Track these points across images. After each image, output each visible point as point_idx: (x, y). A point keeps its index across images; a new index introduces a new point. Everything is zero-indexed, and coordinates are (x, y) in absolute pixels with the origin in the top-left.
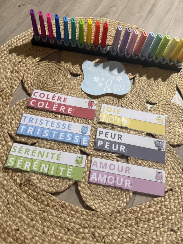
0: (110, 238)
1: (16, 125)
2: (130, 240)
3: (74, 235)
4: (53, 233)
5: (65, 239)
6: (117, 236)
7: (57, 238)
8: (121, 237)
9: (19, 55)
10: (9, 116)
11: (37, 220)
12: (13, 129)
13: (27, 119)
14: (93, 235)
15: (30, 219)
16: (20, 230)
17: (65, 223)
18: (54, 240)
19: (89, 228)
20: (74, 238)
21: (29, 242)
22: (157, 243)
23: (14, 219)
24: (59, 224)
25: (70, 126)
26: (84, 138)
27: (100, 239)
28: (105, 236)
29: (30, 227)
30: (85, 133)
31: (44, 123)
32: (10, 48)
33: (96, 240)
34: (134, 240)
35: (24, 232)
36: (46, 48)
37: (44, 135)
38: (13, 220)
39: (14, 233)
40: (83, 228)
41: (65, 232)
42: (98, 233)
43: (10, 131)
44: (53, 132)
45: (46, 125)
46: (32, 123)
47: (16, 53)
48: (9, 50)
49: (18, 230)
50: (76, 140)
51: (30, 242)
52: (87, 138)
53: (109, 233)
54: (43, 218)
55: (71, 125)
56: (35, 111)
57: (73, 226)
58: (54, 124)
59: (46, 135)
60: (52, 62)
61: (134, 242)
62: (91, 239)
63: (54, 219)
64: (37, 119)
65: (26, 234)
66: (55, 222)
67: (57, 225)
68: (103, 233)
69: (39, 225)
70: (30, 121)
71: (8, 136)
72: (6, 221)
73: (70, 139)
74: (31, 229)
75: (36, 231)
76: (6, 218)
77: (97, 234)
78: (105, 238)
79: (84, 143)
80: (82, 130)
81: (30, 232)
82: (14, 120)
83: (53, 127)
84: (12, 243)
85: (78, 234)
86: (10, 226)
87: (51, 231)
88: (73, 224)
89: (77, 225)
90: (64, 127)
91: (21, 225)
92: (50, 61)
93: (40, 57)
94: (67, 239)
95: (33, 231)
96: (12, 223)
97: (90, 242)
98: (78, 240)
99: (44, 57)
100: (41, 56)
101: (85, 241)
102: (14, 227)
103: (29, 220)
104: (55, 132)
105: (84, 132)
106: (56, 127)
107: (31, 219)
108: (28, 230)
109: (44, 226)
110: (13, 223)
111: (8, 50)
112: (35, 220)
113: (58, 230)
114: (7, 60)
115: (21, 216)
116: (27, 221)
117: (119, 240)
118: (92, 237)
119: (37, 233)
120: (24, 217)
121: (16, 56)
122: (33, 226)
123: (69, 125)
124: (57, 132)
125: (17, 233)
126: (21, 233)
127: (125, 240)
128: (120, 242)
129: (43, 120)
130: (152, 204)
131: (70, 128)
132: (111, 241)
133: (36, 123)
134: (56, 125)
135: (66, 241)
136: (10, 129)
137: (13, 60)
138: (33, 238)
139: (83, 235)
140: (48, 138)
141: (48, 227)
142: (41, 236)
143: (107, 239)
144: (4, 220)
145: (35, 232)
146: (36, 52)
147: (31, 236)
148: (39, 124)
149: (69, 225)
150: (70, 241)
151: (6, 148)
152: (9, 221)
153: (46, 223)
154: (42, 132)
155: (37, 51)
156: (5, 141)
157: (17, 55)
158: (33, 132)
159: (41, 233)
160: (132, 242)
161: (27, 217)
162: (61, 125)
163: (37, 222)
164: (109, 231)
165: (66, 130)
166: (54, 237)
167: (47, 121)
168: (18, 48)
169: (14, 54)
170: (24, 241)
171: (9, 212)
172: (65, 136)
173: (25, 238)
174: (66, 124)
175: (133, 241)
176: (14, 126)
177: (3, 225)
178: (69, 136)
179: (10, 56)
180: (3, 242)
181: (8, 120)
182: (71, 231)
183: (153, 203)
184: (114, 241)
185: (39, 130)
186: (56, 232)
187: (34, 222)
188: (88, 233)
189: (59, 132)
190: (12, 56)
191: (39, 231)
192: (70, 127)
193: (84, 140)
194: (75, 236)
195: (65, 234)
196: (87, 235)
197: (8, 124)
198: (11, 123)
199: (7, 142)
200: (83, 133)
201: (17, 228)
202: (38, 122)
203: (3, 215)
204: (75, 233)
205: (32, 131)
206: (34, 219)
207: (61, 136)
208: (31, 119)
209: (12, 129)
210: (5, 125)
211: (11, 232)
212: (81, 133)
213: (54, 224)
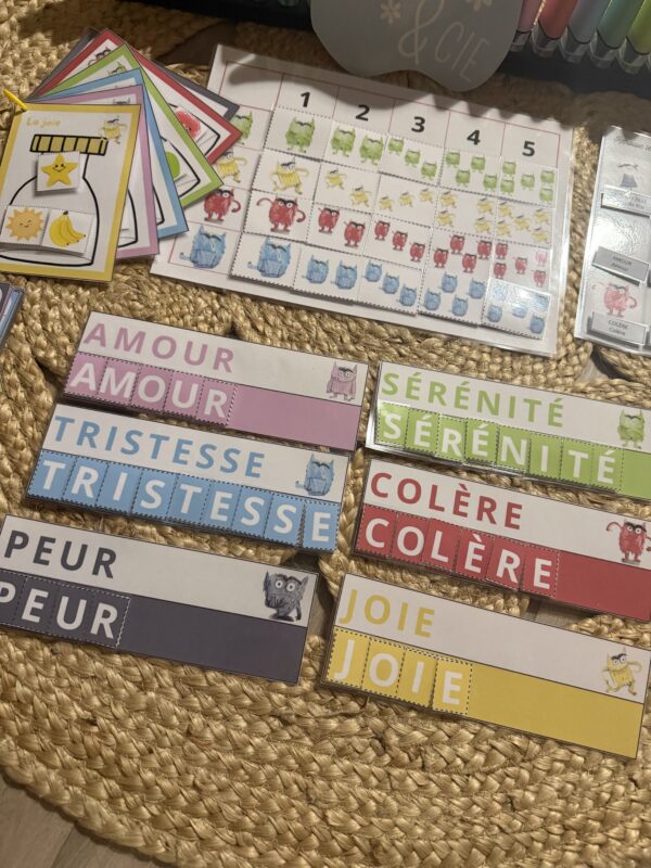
0: (446, 751)
1: (62, 324)
2: (519, 757)
3: (307, 741)
4: (228, 736)
5: (274, 756)
6: (472, 743)
7: (243, 754)
8: (485, 747)
9: (63, 41)
10: (33, 289)
11: (161, 686)
12: (54, 341)
13: (73, 431)
14: (381, 740)
15: (134, 683)
16: (101, 721)
17: (270, 698)
18: (231, 758)
19: (363, 716)
20: (306, 752)
21: (135, 766)
22: (622, 767)
23: (75, 680)
24: (247, 702)
25: (257, 460)
26: (318, 516)
27: (406, 756)
28: (426, 744)
29: (137, 711)
30: (323, 494)
31: (147, 445)
32: (24, 10)
33: (392, 758)
34: (536, 757)
35: (113, 728)
36: (174, 12)
37: (144, 504)
38: (71, 686)
39: (77, 732)
40: (341, 718)
41: (273, 731)
42: (399, 735)
43: (43, 349)
44: (183, 487)
45: (154, 456)
46: (93, 445)
47: (49, 34)
48: (20, 21)
49: (93, 723)
50: (283, 525)
51: (138, 766)
52: (327, 516)
53: (441, 733)
54: (184, 678)
55: (262, 456)
56: (137, 270)
57: (302, 709)
58: (187, 452)
59: (152, 504)
60: (200, 71)
61: (534, 767)
62: (371, 754)
63: (229, 684)
64: (114, 430)
65: (122, 738)
66: (233, 692)
67: (240, 707)
68: (418, 735)
69: (171, 705)
70: (86, 440)
71: (36, 369)
72: (45, 690)
73: (256, 519)
74: (141, 718)
75: (161, 728)
76: (42, 679)
77: (394, 739)
78: (426, 752)
79: (317, 538)
80: (309, 479)
81: (139, 730)
82: (56, 305)
83: (185, 463)
84: (70, 769)
85: (323, 738)
86: (62, 708)
87: (219, 728)
88: (301, 702)
89: (317, 707)
90: (229, 466)
91: (104, 705)
92: (191, 67)
93: (149, 49)
94: (282, 755)
95: (148, 726)
96: (65, 697)
97: (367, 767)
98: (322, 758)
99: (163, 48)
100: (152, 43)
101: (347, 762)
102: (76, 711)
103: (130, 685)
104: (190, 490)
105: (317, 485)
106: (199, 465)
107: (140, 683)
108: (130, 723)
109: (190, 709)
110: (69, 696)
111: (13, 19)
112: (156, 686)
113: (243, 724)
114: (15, 63)
115: (100, 672)
116: (124, 690)
117: (479, 758)
118: (375, 749)
119: (166, 734)
120: (111, 673)
121: (47, 43)
122: (149, 709)
123: (253, 455)
124: (199, 490)
125: (89, 733)
126: (102, 734)
127: (503, 758)
128: (484, 765)
129: (140, 434)
130: (606, 629)
131: (255, 470)
132: (448, 764)
133: (109, 447)
134: (195, 455)
135: (275, 762)
136: (42, 340)
137: (37, 60)
138: (151, 752)
139: (340, 741)
140: (162, 515)
141: (206, 713)
142: (182, 744)
143: (433, 755)
144: (37, 687)
145: (157, 732)
146: (132, 30)
147: (141, 745)
148: (124, 451)
149: (287, 704)
150: (292, 761)
151: (31, 415)
152: (57, 690)
153: (196, 699)
154: (137, 490)
155: (134, 22)
156: (24, 386)
157: (55, 43)
158: (99, 488)
159: (178, 735)
160: (527, 764)
161: (125, 674)
162: (218, 457)
163: (164, 693)
164: (440, 728)
165: (239, 477)
166: (231, 748)
167: (159, 439)
168: (56, 10)
169: (40, 36)
170: (118, 764)
171: (54, 657)
172: (236, 508)
173: (120, 749)
174: (237, 452)
175: (530, 760)
176: (56, 328)
177: (32, 704)
178: (254, 505)
179: (26, 44)
180: (38, 764)
181: (29, 306)
182: (296, 727)
183: (610, 625)
184: (459, 761)
185: (123, 477)
186: (237, 728)
187: (152, 695)
188: (359, 735)
189: (211, 487)
190: (31, 45)
191: (171, 727)
192: (259, 465)
193: (317, 526)
194: (310, 743)
195: (274, 736)
196: (357, 742)
197: (31, 321)
198: (44, 318)
199: (32, 391)
200: (315, 494)
201: (89, 714)
202: (120, 441)
203: (30, 667)
204: (308, 734)
205: (92, 486)
206: (152, 682)
207: (217, 505)
208: (90, 430)
209: (48, 341)
210: (22, 325)
211: (66, 728)
212: (305, 493)
213: (230, 702)
